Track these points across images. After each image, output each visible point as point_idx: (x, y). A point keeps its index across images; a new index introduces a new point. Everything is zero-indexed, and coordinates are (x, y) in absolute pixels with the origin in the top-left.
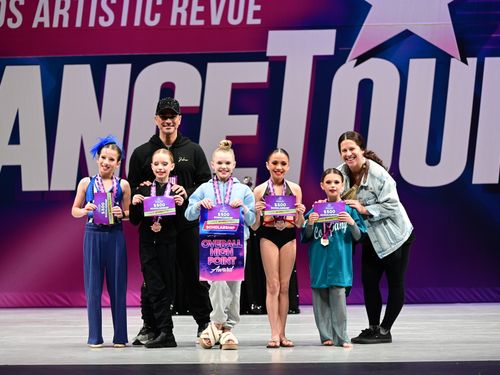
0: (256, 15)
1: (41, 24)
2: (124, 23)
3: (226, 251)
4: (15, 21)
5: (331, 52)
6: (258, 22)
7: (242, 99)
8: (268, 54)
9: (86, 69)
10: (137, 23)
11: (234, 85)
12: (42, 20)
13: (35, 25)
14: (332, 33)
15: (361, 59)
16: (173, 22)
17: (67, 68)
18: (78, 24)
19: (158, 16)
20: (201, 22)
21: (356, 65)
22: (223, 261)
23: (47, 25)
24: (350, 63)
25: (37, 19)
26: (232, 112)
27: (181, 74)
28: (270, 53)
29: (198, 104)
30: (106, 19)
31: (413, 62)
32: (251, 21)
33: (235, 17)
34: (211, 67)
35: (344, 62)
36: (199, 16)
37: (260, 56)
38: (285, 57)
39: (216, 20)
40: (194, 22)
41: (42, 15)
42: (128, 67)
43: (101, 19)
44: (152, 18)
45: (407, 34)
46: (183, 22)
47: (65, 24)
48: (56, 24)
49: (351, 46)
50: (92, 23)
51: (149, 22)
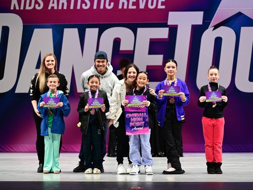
0: (163, 4)
1: (53, 7)
2: (95, 7)
3: (139, 119)
4: (39, 6)
5: (201, 23)
6: (163, 7)
7: (155, 47)
8: (168, 24)
9: (76, 30)
10: (102, 7)
11: (151, 39)
12: (53, 5)
13: (50, 8)
14: (202, 13)
15: (216, 27)
16: (120, 7)
17: (66, 30)
18: (72, 7)
19: (112, 4)
20: (134, 7)
21: (214, 29)
22: (138, 124)
23: (56, 8)
24: (210, 29)
25: (51, 5)
26: (150, 53)
27: (124, 33)
28: (169, 23)
29: (132, 49)
30: (86, 5)
31: (242, 28)
32: (160, 7)
33: (152, 4)
34: (139, 30)
35: (208, 28)
36: (134, 4)
37: (164, 25)
38: (177, 26)
39: (142, 6)
40: (131, 7)
41: (53, 3)
42: (97, 30)
43: (84, 5)
44: (110, 5)
45: (240, 14)
46: (125, 7)
47: (65, 8)
48: (60, 8)
49: (211, 20)
50: (78, 7)
51: (108, 7)
